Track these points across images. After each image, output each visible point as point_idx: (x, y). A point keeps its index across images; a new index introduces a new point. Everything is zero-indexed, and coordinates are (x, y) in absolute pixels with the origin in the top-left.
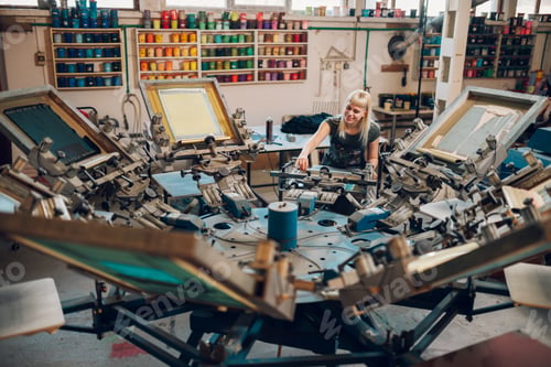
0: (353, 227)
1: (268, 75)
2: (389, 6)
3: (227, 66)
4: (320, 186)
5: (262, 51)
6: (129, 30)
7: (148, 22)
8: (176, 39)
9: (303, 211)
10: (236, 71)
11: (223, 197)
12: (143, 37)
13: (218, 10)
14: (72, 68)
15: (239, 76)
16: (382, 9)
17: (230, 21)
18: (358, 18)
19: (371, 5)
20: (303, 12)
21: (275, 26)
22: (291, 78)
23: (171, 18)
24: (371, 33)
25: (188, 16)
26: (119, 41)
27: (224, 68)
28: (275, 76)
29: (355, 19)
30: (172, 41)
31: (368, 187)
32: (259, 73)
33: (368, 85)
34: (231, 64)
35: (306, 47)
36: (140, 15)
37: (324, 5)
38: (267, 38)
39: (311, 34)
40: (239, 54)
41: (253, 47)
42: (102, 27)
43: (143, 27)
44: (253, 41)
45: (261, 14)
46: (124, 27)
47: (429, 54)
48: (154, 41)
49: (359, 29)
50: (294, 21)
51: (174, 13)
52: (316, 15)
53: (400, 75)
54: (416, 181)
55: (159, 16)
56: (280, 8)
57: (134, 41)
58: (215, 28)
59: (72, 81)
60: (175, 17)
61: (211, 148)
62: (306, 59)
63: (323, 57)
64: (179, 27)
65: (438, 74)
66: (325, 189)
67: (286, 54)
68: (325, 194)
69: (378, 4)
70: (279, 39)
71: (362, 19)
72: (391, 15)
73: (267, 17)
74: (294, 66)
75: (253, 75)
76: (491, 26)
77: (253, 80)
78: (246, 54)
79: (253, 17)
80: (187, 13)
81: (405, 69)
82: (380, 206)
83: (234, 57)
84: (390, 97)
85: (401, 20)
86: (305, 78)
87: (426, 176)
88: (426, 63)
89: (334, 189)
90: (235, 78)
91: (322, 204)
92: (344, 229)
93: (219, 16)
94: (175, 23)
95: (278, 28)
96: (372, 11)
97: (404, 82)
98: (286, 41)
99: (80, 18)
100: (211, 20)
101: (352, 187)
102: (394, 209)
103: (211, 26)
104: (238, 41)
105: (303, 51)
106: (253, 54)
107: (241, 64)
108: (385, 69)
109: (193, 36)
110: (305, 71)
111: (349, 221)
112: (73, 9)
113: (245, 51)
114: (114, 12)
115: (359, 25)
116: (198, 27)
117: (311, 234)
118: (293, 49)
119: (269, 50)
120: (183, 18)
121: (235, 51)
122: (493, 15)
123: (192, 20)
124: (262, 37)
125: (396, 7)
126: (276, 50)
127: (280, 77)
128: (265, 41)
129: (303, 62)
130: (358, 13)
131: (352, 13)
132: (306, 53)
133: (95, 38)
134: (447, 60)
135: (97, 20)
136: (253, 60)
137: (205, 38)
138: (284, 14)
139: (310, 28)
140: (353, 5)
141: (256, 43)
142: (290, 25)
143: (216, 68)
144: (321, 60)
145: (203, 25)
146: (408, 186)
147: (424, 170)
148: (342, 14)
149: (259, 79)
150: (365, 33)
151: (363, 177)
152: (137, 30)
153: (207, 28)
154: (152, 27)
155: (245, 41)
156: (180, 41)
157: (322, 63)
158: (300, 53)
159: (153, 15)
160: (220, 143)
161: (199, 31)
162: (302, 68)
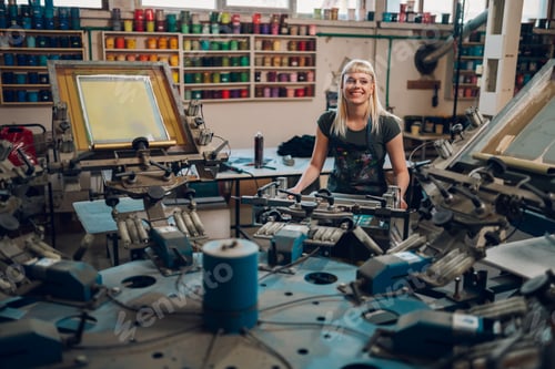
0: (365, 287)
1: (267, 91)
2: (416, 9)
3: (217, 78)
4: (314, 218)
5: (260, 61)
6: (94, 34)
7: (117, 24)
8: (153, 45)
9: (280, 258)
10: (227, 85)
11: (152, 232)
12: (111, 41)
13: (205, 11)
14: (22, 79)
15: (231, 91)
16: (408, 13)
17: (221, 24)
18: (378, 23)
19: (393, 8)
20: (310, 16)
21: (275, 30)
22: (297, 93)
23: (146, 20)
24: (394, 41)
25: (168, 16)
26: (81, 45)
27: (212, 81)
28: (277, 91)
29: (374, 24)
30: (148, 46)
31: (393, 220)
32: (256, 89)
33: (391, 106)
34: (222, 76)
35: (314, 56)
36: (107, 15)
37: (336, 7)
38: (267, 44)
39: (320, 42)
40: (231, 65)
41: (248, 55)
42: (59, 28)
43: (111, 29)
44: (248, 48)
45: (259, 16)
46: (88, 30)
47: (465, 68)
48: (126, 47)
49: (380, 37)
50: (299, 26)
51: (150, 12)
52: (326, 18)
53: (429, 93)
54: (477, 204)
55: (131, 16)
56: (282, 10)
57: (100, 46)
58: (201, 31)
59: (22, 94)
60: (151, 18)
61: (141, 157)
62: (313, 71)
63: (336, 69)
64: (156, 30)
65: (482, 83)
66: (323, 222)
67: (290, 65)
68: (321, 229)
69: (402, 7)
70: (280, 47)
71: (383, 25)
72: (418, 21)
73: (265, 20)
74: (299, 80)
75: (248, 91)
76: (541, 36)
77: (248, 96)
78: (241, 65)
79: (249, 20)
80: (167, 12)
81: (436, 86)
82: (414, 249)
83: (226, 68)
84: (418, 119)
85: (431, 27)
86: (313, 94)
87: (495, 197)
88: (461, 79)
89: (336, 223)
90: (226, 93)
91: (315, 246)
92: (349, 290)
93: (207, 18)
94: (151, 26)
95: (280, 33)
96: (395, 15)
97: (435, 102)
98: (289, 49)
99: (33, 17)
100: (196, 22)
101: (366, 220)
102: (439, 256)
103: (196, 29)
104: (230, 49)
105: (311, 61)
106: (249, 65)
107: (234, 77)
108: (412, 85)
109: (174, 41)
110: (313, 87)
111: (359, 275)
112: (23, 6)
113: (239, 60)
114: (75, 11)
115: (380, 32)
116: (180, 31)
117: (290, 298)
118: (298, 60)
119: (268, 60)
120: (161, 18)
121: (226, 61)
122: (542, 22)
123: (173, 21)
124: (259, 44)
125: (425, 11)
126: (277, 60)
127: (282, 92)
128: (263, 48)
129: (310, 75)
130: (378, 17)
131: (371, 16)
132: (314, 65)
133: (51, 42)
134: (493, 63)
135: (54, 19)
136: (248, 71)
137: (188, 44)
138: (286, 16)
139: (319, 35)
140: (371, 7)
141: (252, 51)
142: (294, 29)
143: (202, 81)
144: (333, 73)
145: (186, 28)
146: (462, 214)
147: (490, 186)
148: (358, 19)
149: (256, 95)
150: (387, 41)
151: (384, 203)
152: (104, 32)
153: (191, 31)
154: (123, 29)
155: (239, 49)
156: (158, 47)
157: (335, 76)
158: (306, 65)
159: (125, 15)
160: (159, 150)
161: (181, 36)
162: (310, 82)
